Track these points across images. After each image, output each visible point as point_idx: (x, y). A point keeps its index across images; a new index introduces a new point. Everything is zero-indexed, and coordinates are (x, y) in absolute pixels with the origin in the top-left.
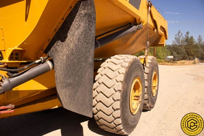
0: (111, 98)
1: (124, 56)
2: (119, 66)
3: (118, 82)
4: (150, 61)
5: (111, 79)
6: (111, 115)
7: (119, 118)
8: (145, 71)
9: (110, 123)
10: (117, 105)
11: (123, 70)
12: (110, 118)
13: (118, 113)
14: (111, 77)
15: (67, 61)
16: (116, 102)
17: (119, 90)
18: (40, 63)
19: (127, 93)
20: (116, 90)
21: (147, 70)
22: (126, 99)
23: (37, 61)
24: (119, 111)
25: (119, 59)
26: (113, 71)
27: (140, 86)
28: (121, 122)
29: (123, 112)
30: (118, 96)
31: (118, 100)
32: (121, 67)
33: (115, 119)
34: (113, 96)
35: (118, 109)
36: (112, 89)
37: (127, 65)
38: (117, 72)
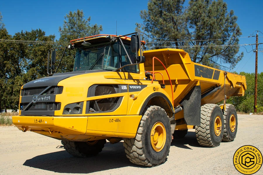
0: (205, 124)
1: (211, 104)
2: (208, 110)
3: (208, 117)
4: (228, 108)
5: (204, 115)
6: (205, 133)
7: (209, 134)
8: (224, 114)
9: (204, 137)
10: (208, 127)
11: (210, 111)
12: (205, 134)
13: (208, 132)
14: (205, 115)
15: (190, 107)
16: (207, 126)
17: (209, 121)
18: (178, 107)
19: (212, 122)
20: (207, 120)
21: (225, 113)
22: (212, 125)
23: (177, 107)
24: (209, 130)
25: (208, 106)
26: (205, 112)
27: (220, 121)
28: (210, 136)
29: (211, 131)
30: (208, 123)
31: (208, 125)
32: (209, 110)
33: (207, 134)
34: (206, 123)
35: (208, 129)
36: (205, 120)
37: (212, 109)
38: (207, 112)
